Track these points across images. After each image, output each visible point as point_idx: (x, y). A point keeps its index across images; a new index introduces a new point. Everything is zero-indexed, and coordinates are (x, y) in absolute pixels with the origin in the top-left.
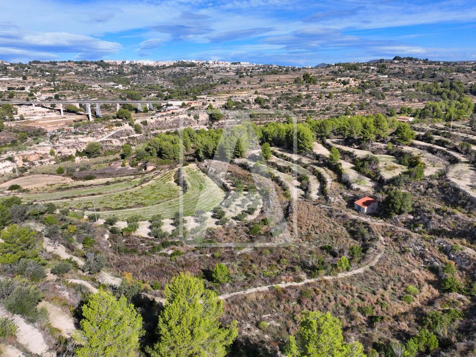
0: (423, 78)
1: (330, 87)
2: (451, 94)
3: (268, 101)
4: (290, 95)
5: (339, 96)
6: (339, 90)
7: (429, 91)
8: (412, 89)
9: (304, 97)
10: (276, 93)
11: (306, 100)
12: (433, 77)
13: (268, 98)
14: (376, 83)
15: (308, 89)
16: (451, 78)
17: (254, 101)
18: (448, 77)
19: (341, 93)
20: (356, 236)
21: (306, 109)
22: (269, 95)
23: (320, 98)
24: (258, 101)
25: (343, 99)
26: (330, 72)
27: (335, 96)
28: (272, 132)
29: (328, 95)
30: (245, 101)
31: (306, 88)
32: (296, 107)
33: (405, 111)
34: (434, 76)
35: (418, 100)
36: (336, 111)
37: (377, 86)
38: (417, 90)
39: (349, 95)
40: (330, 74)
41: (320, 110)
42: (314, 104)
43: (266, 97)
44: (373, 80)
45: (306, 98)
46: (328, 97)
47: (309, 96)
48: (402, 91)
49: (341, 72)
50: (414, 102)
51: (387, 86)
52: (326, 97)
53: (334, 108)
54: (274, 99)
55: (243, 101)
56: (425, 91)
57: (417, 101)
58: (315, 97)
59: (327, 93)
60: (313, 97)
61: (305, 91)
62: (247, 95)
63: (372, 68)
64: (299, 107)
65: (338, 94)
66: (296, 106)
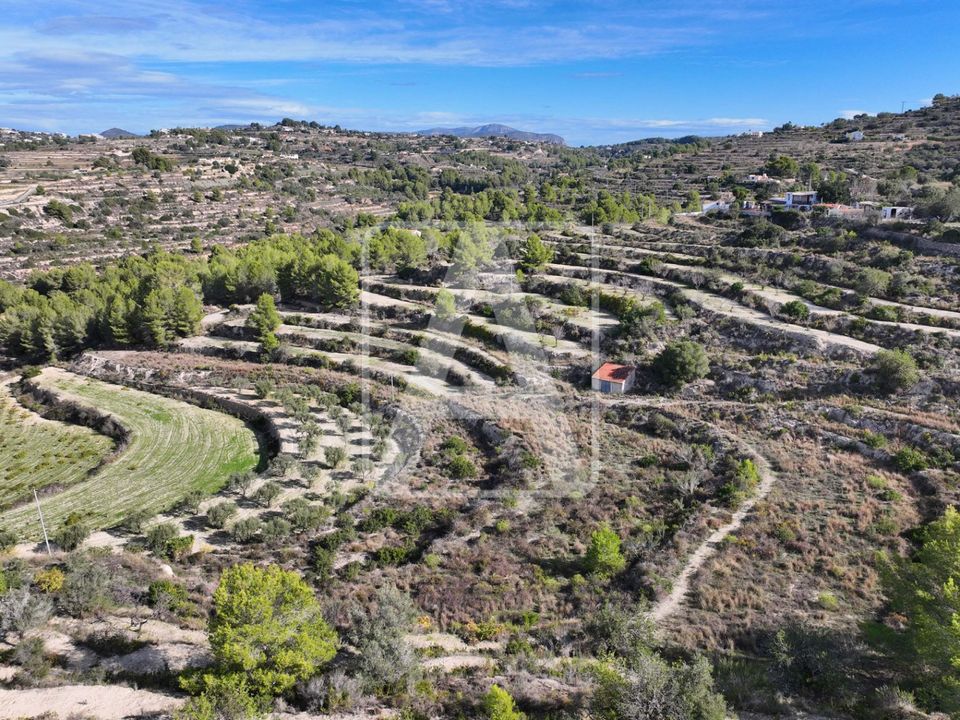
0: (354, 160)
1: (206, 177)
2: (419, 189)
3: (77, 210)
4: (125, 196)
5: (232, 195)
6: (224, 182)
7: (378, 184)
8: (348, 181)
9: (160, 199)
10: (89, 191)
11: (168, 206)
12: (372, 159)
13: (76, 204)
14: (283, 170)
15: (161, 181)
16: (401, 160)
17: (43, 213)
18: (396, 159)
19: (232, 189)
20: (658, 432)
21: (175, 224)
22: (74, 198)
23: (196, 200)
24: (51, 211)
25: (243, 201)
26: (168, 147)
27: (225, 196)
28: (233, 272)
29: (210, 193)
30: (19, 211)
31: (156, 180)
32: (151, 222)
33: (365, 221)
34: (372, 157)
35: (372, 200)
36: (242, 226)
37: (287, 175)
38: (357, 183)
39: (251, 194)
40: (171, 151)
41: (209, 226)
42: (188, 214)
43: (68, 202)
44: (275, 164)
45: (165, 201)
46: (212, 199)
47: (171, 197)
48: (334, 185)
49: (193, 146)
50: (366, 205)
51: (305, 174)
52: (207, 197)
53: (236, 222)
54: (92, 204)
55: (13, 212)
56: (371, 185)
57: (371, 203)
58: (184, 199)
59: (207, 190)
60: (179, 199)
61: (156, 186)
62: (15, 196)
63: (252, 139)
64: (158, 222)
65: (230, 192)
66: (150, 218)
